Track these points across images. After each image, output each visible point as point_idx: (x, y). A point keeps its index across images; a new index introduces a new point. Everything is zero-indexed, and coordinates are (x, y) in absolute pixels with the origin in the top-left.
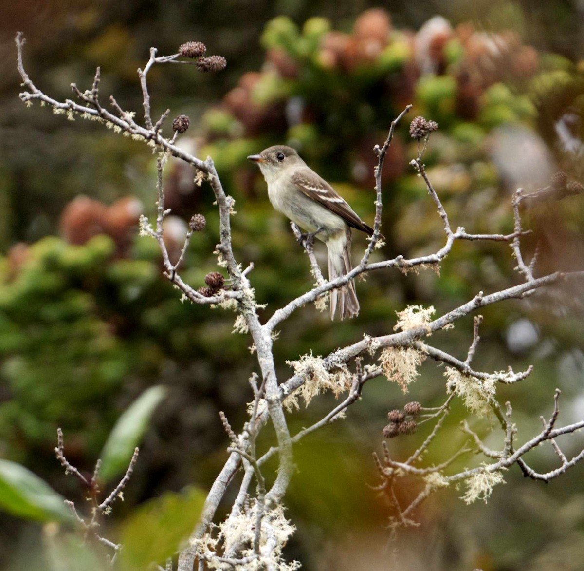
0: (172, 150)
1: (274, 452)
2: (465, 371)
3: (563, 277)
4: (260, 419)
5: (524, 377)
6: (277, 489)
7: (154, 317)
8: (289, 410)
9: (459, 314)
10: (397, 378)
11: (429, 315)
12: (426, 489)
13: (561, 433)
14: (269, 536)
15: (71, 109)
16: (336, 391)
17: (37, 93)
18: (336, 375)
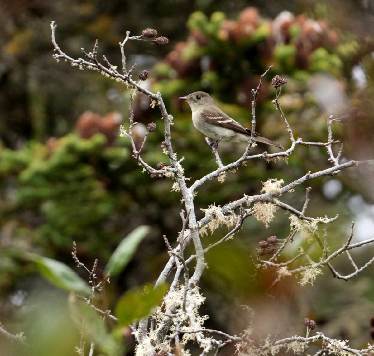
0: (138, 87)
1: (193, 258)
2: (300, 216)
3: (355, 163)
4: (186, 240)
5: (334, 221)
6: (195, 277)
7: (128, 179)
8: (202, 236)
9: (297, 184)
10: (262, 219)
11: (280, 184)
12: (279, 277)
13: (354, 247)
14: (190, 302)
15: (81, 63)
16: (228, 226)
17: (63, 54)
18: (228, 217)
